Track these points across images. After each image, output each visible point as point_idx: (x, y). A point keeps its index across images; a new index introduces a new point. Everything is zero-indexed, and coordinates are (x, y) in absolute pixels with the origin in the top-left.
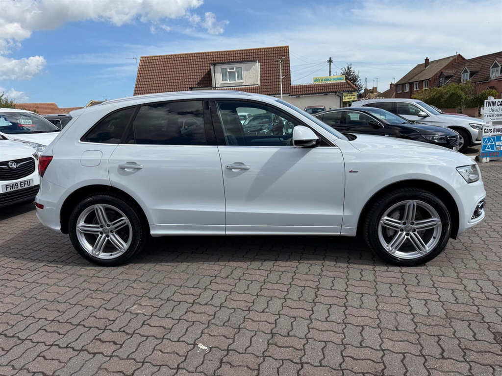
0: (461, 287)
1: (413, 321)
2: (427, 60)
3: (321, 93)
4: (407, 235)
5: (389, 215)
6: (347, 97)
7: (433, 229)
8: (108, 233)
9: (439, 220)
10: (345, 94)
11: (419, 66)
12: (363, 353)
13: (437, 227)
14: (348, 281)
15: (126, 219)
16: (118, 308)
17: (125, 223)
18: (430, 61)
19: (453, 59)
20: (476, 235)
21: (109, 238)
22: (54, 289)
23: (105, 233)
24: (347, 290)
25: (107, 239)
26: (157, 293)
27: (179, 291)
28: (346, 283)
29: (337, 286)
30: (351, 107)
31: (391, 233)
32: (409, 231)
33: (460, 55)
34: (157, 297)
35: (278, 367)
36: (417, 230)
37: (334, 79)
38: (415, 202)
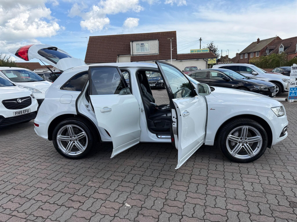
0: (273, 176)
1: (245, 194)
2: (258, 40)
3: (195, 59)
4: (243, 145)
5: (232, 134)
6: (210, 62)
7: (258, 142)
8: (74, 141)
9: (261, 137)
10: (209, 59)
11: (253, 43)
12: (216, 211)
13: (260, 141)
14: (209, 171)
15: (85, 133)
16: (81, 183)
17: (84, 135)
18: (260, 40)
19: (274, 39)
20: (283, 146)
21: (75, 144)
22: (45, 171)
23: (73, 141)
24: (208, 176)
25: (73, 144)
26: (102, 175)
27: (114, 174)
28: (207, 172)
29: (202, 174)
30: (212, 69)
31: (233, 144)
32: (244, 143)
33: (278, 37)
34: (102, 177)
35: (169, 217)
36: (248, 143)
37: (203, 51)
38: (247, 127)
